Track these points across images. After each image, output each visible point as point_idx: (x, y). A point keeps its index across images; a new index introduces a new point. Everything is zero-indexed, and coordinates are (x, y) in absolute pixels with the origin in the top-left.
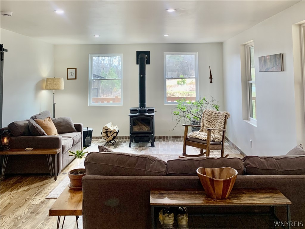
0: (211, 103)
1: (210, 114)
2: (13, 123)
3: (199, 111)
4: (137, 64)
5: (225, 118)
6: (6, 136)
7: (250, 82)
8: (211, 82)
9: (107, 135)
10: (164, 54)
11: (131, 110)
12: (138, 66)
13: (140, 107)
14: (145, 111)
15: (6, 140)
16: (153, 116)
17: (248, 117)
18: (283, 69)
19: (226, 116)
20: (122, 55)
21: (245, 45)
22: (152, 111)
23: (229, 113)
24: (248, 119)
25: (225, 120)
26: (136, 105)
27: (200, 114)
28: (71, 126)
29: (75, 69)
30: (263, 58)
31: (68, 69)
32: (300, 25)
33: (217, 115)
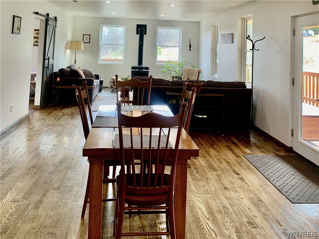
0: (189, 64)
1: (189, 70)
2: (63, 69)
3: (180, 70)
4: (137, 34)
5: (199, 73)
6: (59, 77)
7: (216, 50)
8: (190, 50)
9: (114, 84)
10: (157, 28)
11: (132, 67)
12: (138, 35)
13: (138, 65)
14: (142, 68)
15: (58, 79)
16: (148, 71)
17: (213, 73)
18: (233, 42)
19: (199, 71)
20: (126, 26)
21: (214, 25)
22: (147, 68)
23: (202, 69)
24: (213, 75)
25: (199, 74)
26: (136, 64)
27: (182, 71)
28: (92, 75)
29: (89, 36)
30: (223, 35)
31: (83, 35)
32: (242, 18)
33: (194, 71)
